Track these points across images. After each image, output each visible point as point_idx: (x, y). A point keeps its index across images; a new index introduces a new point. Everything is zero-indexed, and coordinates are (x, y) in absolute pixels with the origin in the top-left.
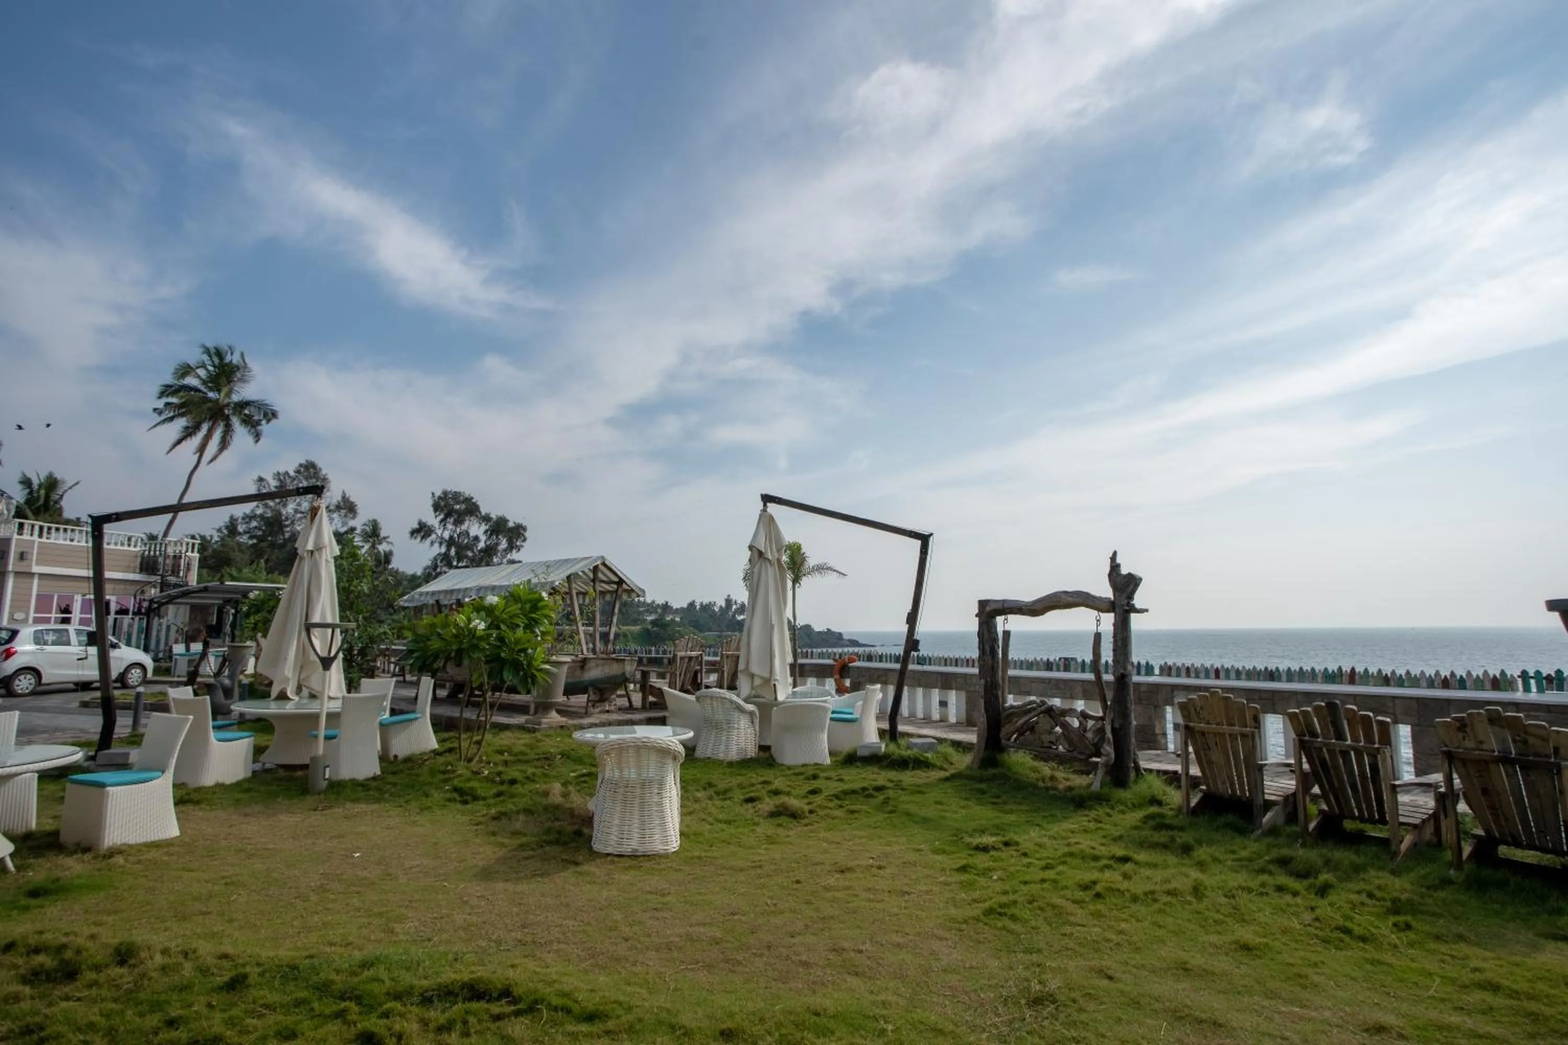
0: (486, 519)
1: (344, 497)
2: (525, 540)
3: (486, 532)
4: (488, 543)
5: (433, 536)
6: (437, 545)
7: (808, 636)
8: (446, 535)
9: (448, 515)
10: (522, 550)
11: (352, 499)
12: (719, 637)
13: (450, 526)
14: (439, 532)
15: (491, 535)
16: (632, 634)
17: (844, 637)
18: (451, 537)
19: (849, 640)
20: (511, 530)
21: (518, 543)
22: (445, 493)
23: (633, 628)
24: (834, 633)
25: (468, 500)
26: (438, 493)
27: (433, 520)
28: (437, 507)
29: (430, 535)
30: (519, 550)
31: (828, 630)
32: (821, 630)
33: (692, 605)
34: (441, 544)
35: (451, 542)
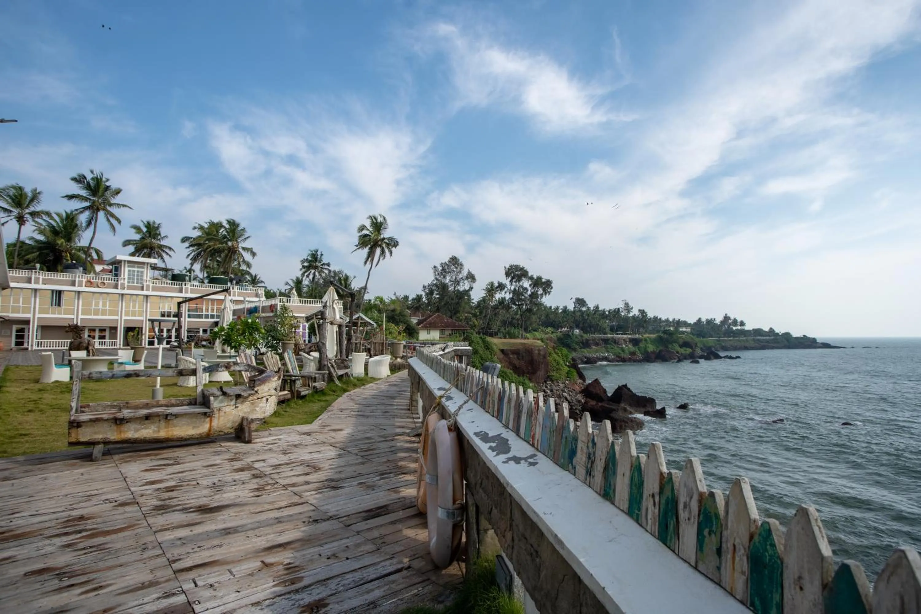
0: (531, 278)
1: (469, 272)
2: (552, 288)
3: (530, 285)
4: (533, 291)
5: (506, 289)
6: (508, 294)
7: (788, 341)
8: (513, 288)
9: (513, 278)
10: (551, 294)
11: (472, 273)
12: (718, 341)
13: (514, 284)
14: (509, 287)
15: (534, 286)
16: (650, 339)
17: (818, 341)
18: (515, 289)
19: (822, 343)
20: (544, 283)
21: (549, 290)
22: (511, 266)
23: (652, 335)
24: (809, 338)
25: (522, 269)
26: (507, 267)
27: (506, 281)
28: (507, 274)
29: (504, 289)
30: (549, 294)
31: (804, 336)
32: (798, 336)
33: (699, 320)
34: (510, 293)
35: (515, 292)
